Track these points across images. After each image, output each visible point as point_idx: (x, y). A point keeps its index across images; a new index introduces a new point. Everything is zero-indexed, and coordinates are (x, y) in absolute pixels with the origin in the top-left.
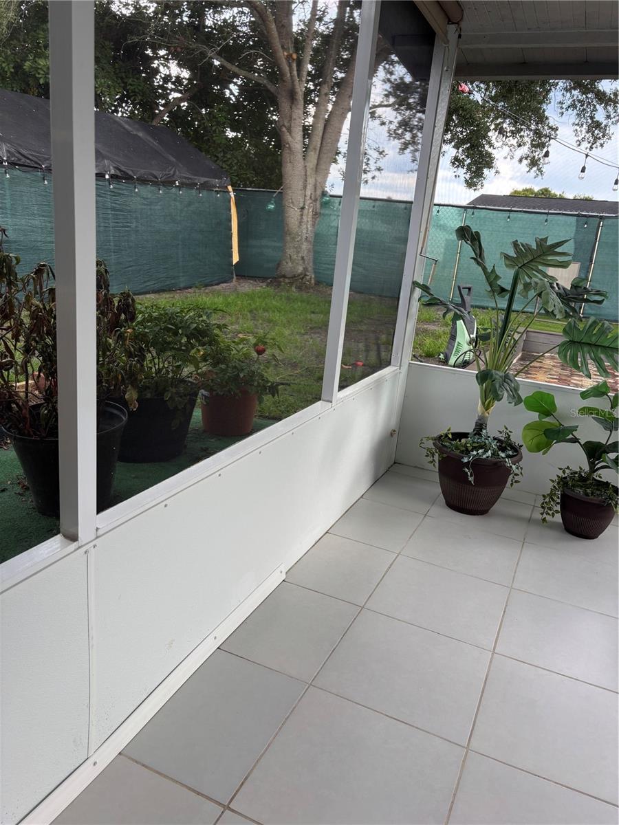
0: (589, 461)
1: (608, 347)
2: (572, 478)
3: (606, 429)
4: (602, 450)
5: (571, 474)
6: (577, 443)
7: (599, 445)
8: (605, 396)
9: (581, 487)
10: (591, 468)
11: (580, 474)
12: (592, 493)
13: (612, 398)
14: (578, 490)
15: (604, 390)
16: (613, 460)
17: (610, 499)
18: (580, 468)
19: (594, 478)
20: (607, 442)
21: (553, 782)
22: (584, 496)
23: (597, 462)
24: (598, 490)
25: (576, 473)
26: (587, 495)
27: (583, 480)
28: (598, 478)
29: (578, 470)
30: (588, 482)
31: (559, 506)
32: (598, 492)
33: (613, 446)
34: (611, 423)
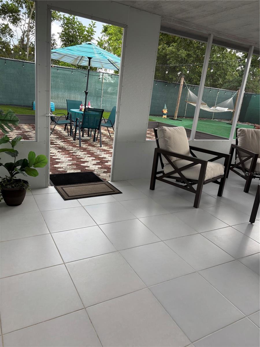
0: (9, 172)
1: (4, 120)
2: (4, 182)
3: (12, 156)
4: (14, 166)
5: (3, 180)
6: (2, 166)
7: (11, 164)
8: (8, 142)
9: (9, 185)
10: (11, 175)
11: (7, 179)
12: (15, 186)
13: (11, 142)
14: (8, 186)
15: (7, 139)
16: (20, 169)
17: (23, 186)
18: (6, 176)
19: (13, 179)
20: (15, 162)
21: (44, 322)
22: (12, 188)
23: (13, 172)
24: (17, 184)
25: (5, 179)
26: (13, 187)
27: (9, 181)
28: (15, 178)
29: (5, 177)
30: (12, 182)
31: (2, 196)
32: (17, 185)
33: (18, 163)
34: (14, 153)
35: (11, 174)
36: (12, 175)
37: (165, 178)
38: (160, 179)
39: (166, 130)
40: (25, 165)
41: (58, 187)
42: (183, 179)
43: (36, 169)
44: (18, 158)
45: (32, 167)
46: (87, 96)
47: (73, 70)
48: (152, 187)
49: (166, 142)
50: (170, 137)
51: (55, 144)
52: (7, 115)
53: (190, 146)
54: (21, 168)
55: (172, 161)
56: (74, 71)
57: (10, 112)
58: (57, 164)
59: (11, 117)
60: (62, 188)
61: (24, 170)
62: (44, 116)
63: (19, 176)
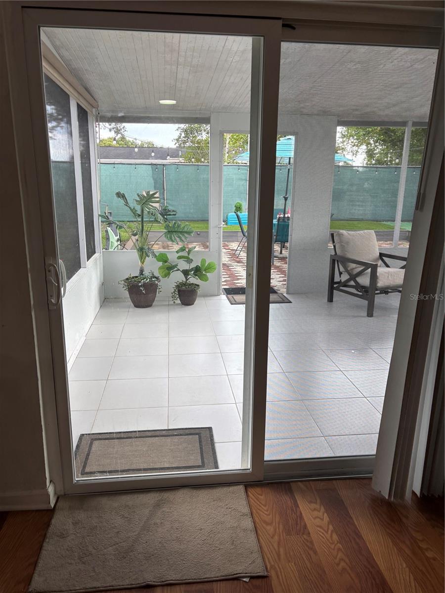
1: (181, 232)
2: (180, 284)
3: (188, 263)
4: (189, 272)
6: (179, 271)
7: (187, 270)
8: (185, 251)
9: (184, 286)
11: (183, 282)
12: (188, 288)
13: (187, 251)
14: (183, 288)
15: (184, 248)
17: (195, 288)
18: (182, 280)
20: (190, 268)
22: (186, 289)
23: (188, 276)
25: (181, 282)
27: (184, 284)
28: (189, 283)
30: (186, 284)
31: (178, 295)
32: (190, 287)
33: (192, 269)
34: (189, 261)
35: (186, 278)
36: (187, 280)
37: (341, 288)
38: (338, 289)
39: (343, 235)
40: (197, 271)
41: (229, 296)
42: (358, 286)
43: (208, 274)
44: (193, 265)
45: (204, 273)
46: (287, 202)
47: (282, 167)
48: (330, 299)
49: (342, 247)
50: (348, 242)
51: (243, 263)
52: (184, 228)
53: (380, 253)
54: (194, 273)
55: (349, 269)
56: (283, 169)
57: (187, 225)
58: (237, 280)
59: (187, 229)
60: (232, 297)
61: (196, 275)
62: (216, 227)
63: (192, 280)
